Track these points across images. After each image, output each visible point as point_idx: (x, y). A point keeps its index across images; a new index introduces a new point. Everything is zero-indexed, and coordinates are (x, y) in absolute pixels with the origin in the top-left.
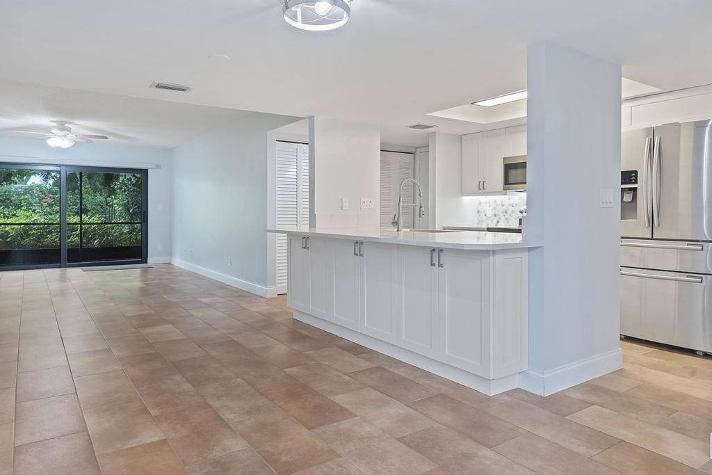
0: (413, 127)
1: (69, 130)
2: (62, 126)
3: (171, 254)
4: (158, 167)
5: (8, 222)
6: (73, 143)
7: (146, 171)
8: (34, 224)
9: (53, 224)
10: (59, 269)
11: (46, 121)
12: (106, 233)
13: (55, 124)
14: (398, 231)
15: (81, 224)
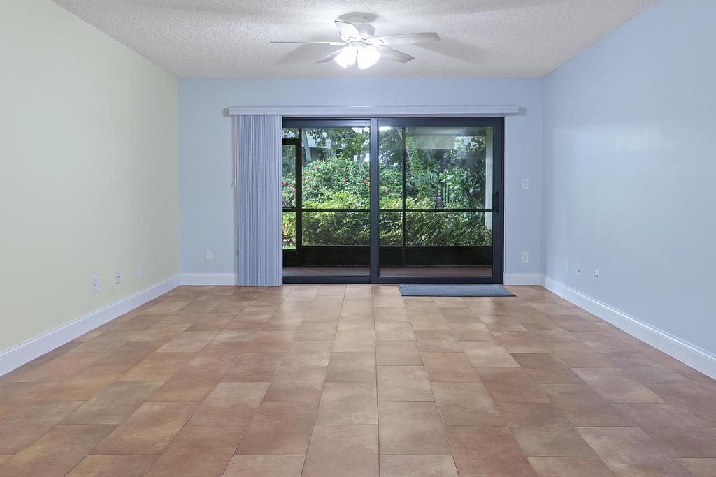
5: (320, 207)
7: (502, 119)
8: (349, 210)
10: (369, 286)
12: (438, 224)
15: (404, 210)
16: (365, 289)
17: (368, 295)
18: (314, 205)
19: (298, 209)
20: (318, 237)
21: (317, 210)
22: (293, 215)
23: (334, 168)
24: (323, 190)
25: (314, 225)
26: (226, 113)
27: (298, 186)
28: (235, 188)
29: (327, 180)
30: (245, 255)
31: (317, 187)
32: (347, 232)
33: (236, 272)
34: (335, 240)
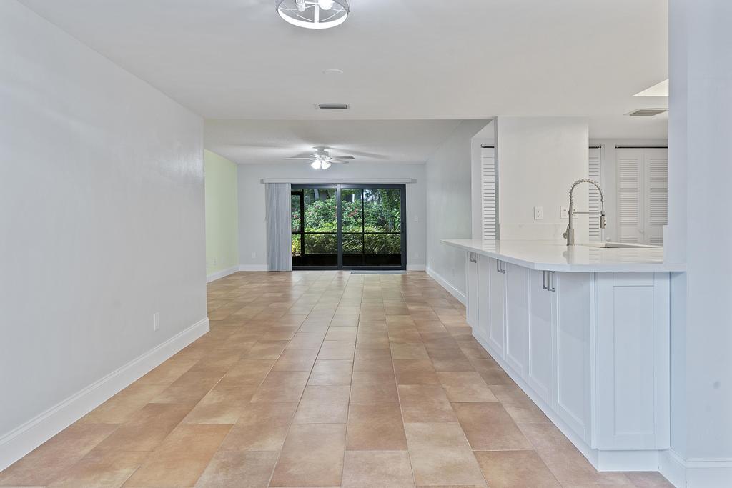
0: (634, 114)
1: (326, 154)
2: (322, 152)
3: (425, 262)
4: (414, 181)
5: (316, 231)
6: (329, 165)
7: (405, 185)
8: (333, 233)
9: (346, 233)
10: (337, 271)
11: (310, 148)
12: (386, 242)
13: (316, 150)
14: (568, 245)
15: (363, 233)
16: (336, 272)
17: (338, 276)
18: (312, 230)
19: (302, 232)
20: (315, 249)
21: (314, 233)
22: (299, 236)
23: (329, 207)
24: (321, 222)
25: (312, 242)
26: (262, 182)
27: (302, 218)
28: (267, 220)
29: (325, 214)
30: (272, 256)
31: (318, 219)
32: (331, 246)
33: (268, 264)
34: (325, 251)
